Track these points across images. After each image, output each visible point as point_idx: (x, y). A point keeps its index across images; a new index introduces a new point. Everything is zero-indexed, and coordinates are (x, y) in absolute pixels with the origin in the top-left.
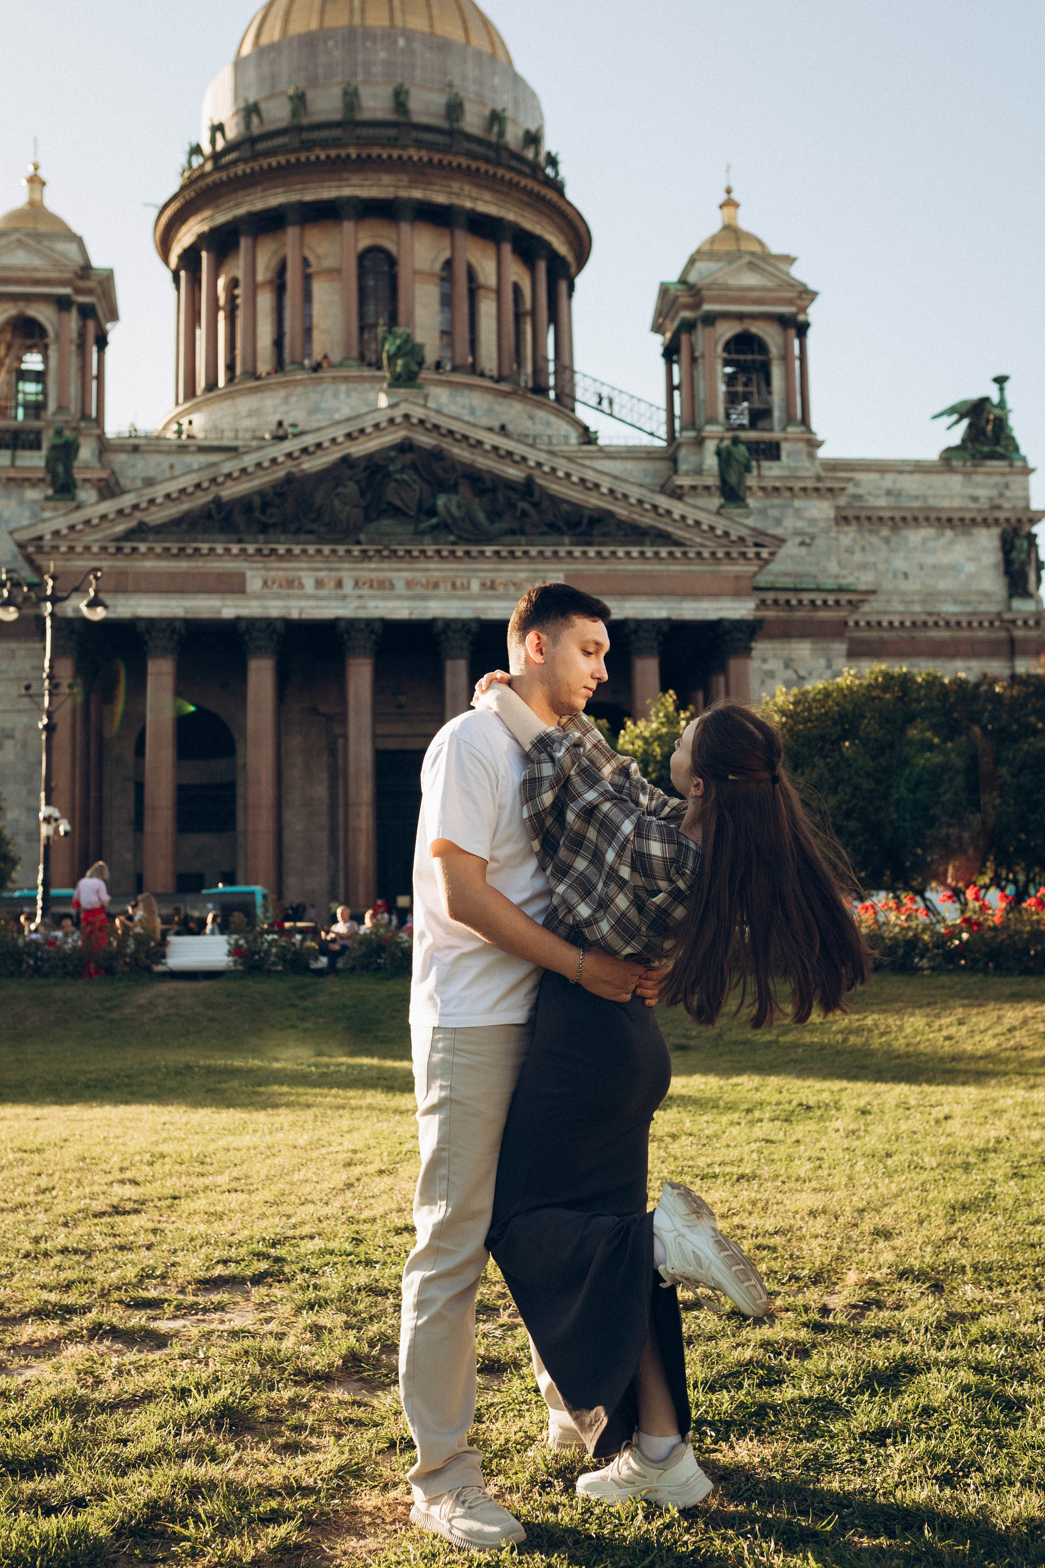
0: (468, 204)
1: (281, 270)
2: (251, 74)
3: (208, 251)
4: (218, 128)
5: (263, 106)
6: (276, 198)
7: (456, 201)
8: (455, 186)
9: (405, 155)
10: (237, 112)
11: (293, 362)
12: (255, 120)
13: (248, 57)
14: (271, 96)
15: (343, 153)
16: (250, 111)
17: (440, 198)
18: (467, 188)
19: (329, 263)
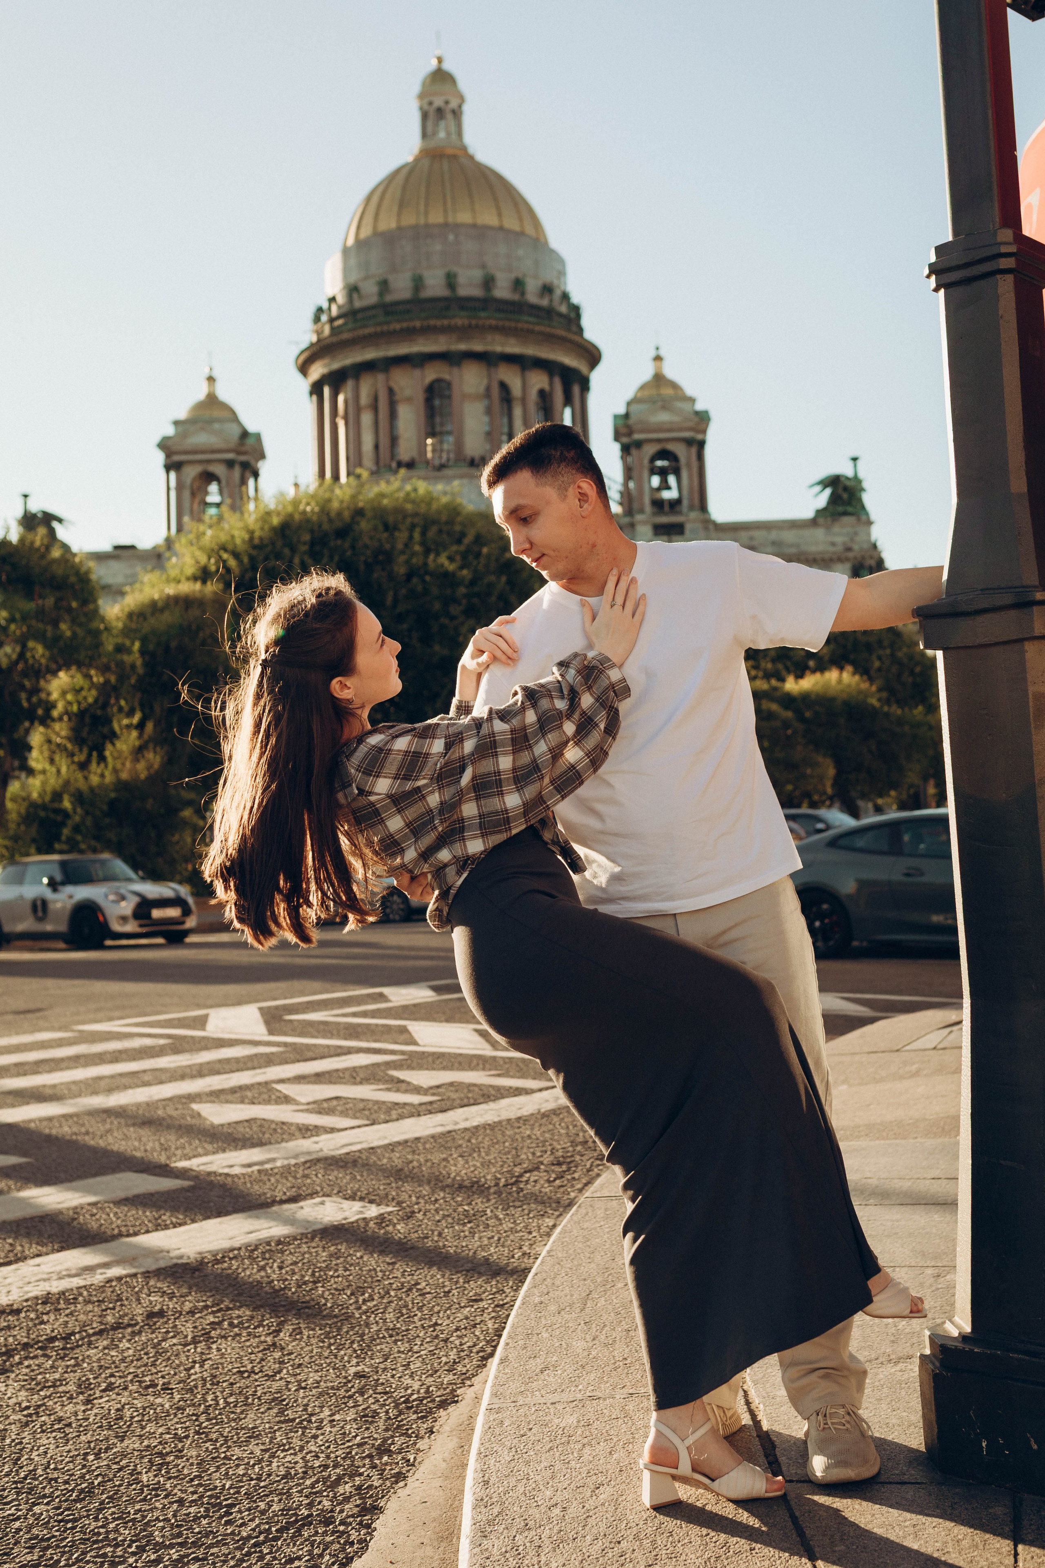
0: (498, 349)
1: (376, 399)
2: (353, 262)
3: (330, 386)
4: (332, 300)
5: (361, 285)
6: (370, 354)
7: (489, 348)
8: (489, 338)
9: (453, 322)
10: (344, 288)
11: (385, 466)
12: (355, 296)
13: (350, 248)
14: (366, 278)
15: (411, 324)
16: (352, 290)
17: (478, 347)
18: (498, 337)
19: (408, 392)
